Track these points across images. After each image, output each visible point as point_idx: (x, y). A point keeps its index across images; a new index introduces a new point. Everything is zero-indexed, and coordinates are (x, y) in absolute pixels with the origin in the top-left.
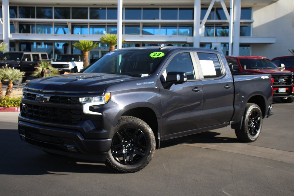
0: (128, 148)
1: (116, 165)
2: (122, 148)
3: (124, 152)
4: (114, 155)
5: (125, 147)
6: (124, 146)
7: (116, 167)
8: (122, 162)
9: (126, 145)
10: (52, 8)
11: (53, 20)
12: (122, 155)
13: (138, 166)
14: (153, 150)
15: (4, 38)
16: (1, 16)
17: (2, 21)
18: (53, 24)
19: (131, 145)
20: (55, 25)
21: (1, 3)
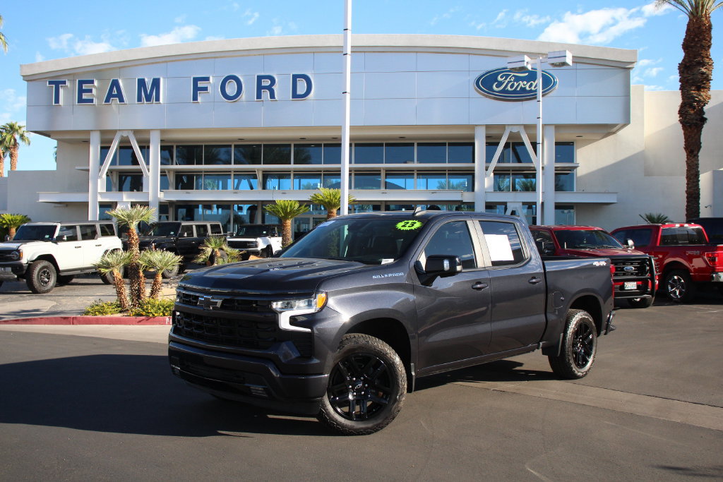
0: (358, 391)
1: (336, 421)
2: (347, 392)
3: (351, 397)
4: (333, 404)
5: (353, 388)
6: (351, 387)
7: (338, 424)
8: (347, 416)
9: (354, 384)
10: (230, 146)
11: (233, 166)
12: (347, 403)
13: (375, 423)
14: (402, 394)
15: (150, 199)
16: (148, 163)
17: (149, 170)
18: (232, 174)
19: (364, 385)
20: (234, 175)
21: (148, 142)
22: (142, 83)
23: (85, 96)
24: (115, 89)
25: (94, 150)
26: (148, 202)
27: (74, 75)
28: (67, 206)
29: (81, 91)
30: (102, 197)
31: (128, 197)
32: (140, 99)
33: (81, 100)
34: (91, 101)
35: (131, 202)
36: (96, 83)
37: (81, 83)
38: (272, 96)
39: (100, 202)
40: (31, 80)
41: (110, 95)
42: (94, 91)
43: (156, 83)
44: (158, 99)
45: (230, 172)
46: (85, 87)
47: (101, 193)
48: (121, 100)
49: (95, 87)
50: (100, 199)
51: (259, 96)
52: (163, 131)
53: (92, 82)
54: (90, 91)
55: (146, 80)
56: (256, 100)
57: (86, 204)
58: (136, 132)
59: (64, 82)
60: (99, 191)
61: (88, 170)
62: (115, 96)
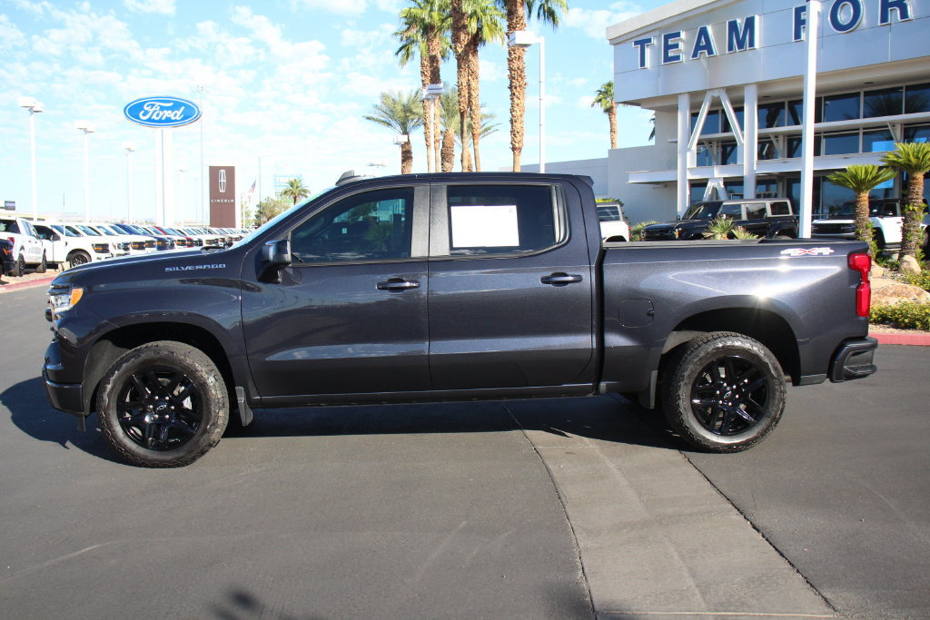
0: (162, 413)
1: (125, 446)
2: (144, 412)
3: (147, 419)
5: (154, 409)
6: (151, 407)
9: (156, 404)
11: (862, 121)
13: (176, 456)
14: (214, 424)
15: (745, 173)
16: (742, 129)
17: (743, 136)
18: (861, 132)
19: (169, 406)
20: (864, 133)
21: (742, 101)
22: (733, 26)
23: (671, 54)
24: (703, 39)
25: (683, 117)
26: (742, 177)
27: (659, 29)
28: (666, 186)
29: (667, 47)
30: (692, 174)
31: (720, 172)
32: (731, 48)
33: (667, 59)
34: (677, 58)
35: (724, 178)
36: (683, 35)
37: (667, 38)
38: (904, 14)
39: (690, 180)
40: (617, 44)
41: (698, 48)
42: (681, 46)
43: (750, 24)
44: (752, 44)
45: (858, 129)
46: (671, 42)
47: (691, 169)
48: (710, 52)
49: (682, 40)
50: (690, 176)
51: (884, 19)
52: (761, 85)
53: (678, 35)
54: (676, 46)
55: (739, 21)
56: (879, 24)
57: (674, 183)
58: (729, 90)
59: (649, 40)
60: (688, 166)
61: (677, 142)
62: (703, 48)
